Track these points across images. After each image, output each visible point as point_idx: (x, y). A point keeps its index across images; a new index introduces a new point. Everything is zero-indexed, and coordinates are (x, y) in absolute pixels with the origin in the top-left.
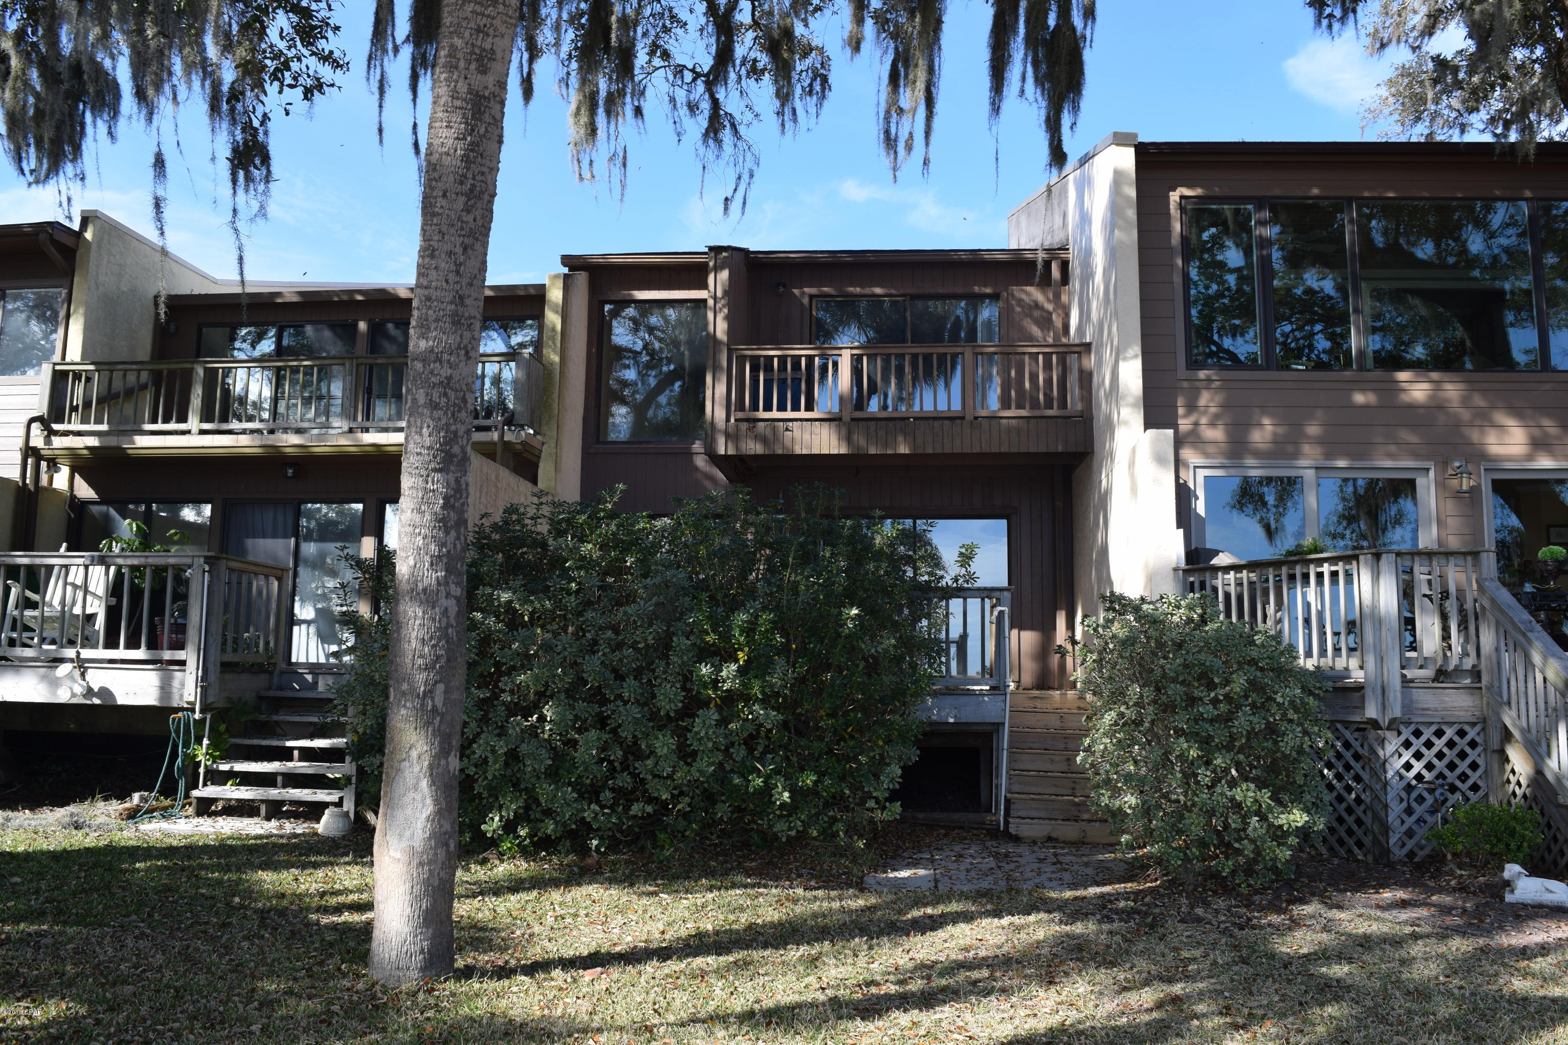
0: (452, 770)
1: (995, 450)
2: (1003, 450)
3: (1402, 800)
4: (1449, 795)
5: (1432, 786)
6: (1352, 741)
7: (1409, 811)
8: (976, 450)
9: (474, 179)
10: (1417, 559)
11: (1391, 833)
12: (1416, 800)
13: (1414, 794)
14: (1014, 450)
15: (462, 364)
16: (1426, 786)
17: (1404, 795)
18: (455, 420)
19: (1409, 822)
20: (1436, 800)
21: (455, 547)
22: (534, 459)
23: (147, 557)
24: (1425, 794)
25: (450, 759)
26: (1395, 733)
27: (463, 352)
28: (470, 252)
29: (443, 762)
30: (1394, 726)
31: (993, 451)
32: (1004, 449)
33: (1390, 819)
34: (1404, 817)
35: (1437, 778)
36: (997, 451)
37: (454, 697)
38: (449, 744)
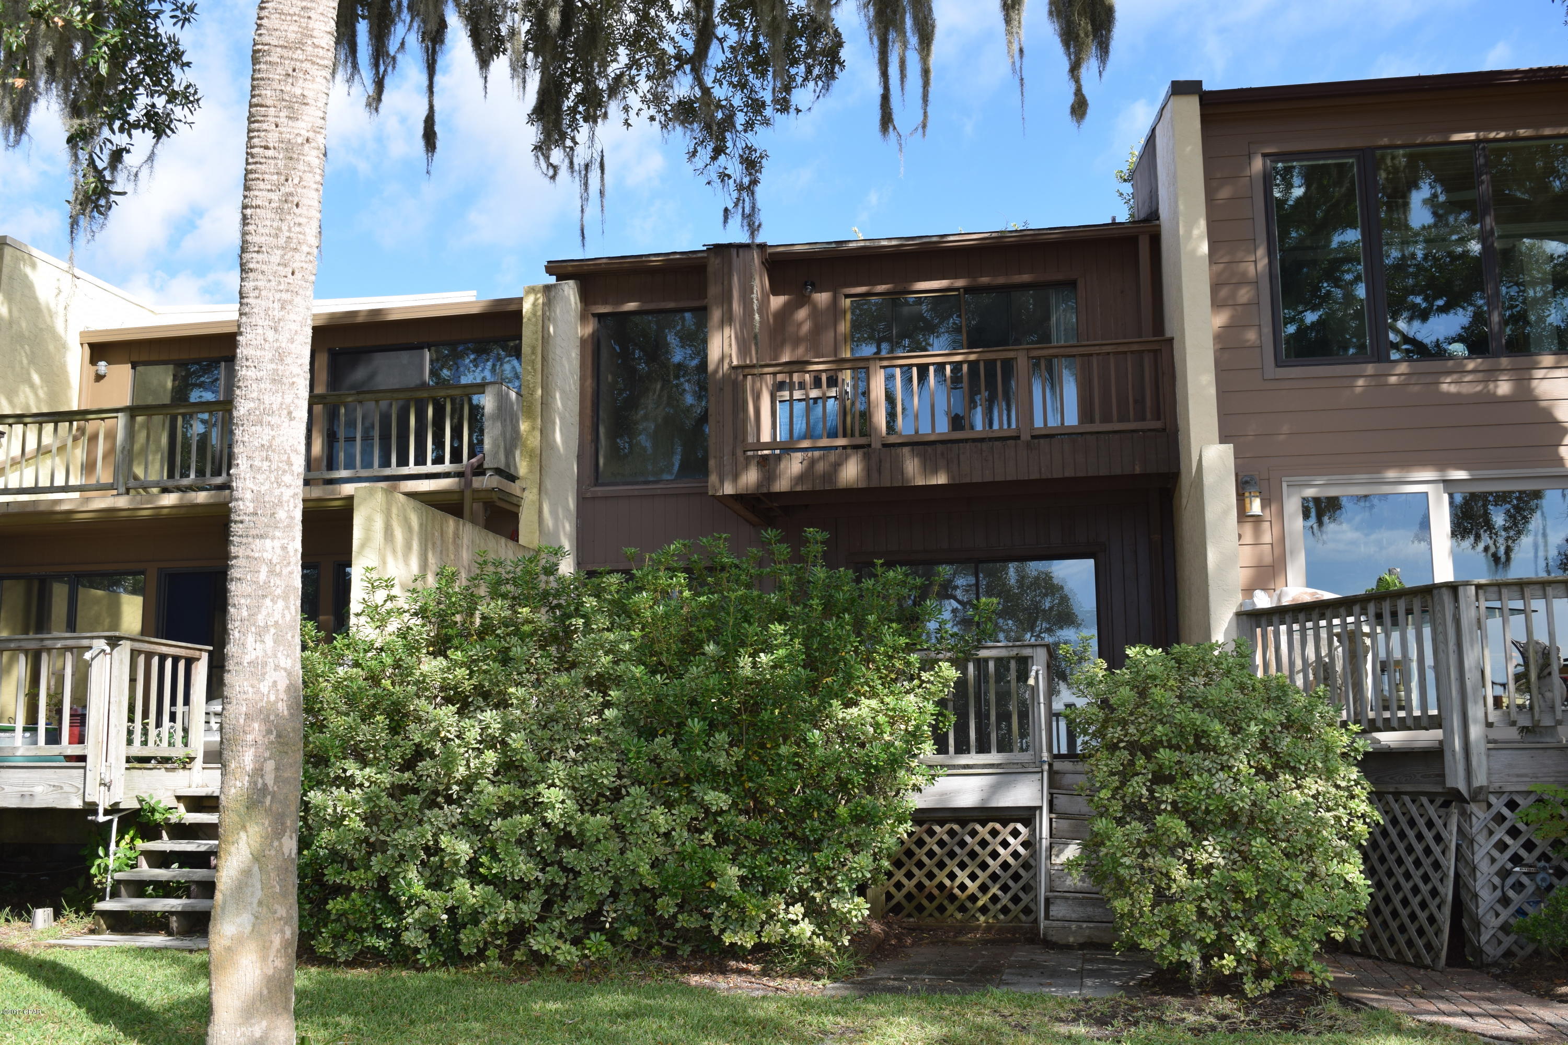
0: (286, 852)
1: (1057, 475)
2: (1067, 474)
3: (1495, 888)
4: (1555, 881)
5: (1532, 870)
6: (1435, 818)
7: (1505, 901)
8: (1035, 476)
9: (290, 230)
10: (1504, 591)
11: (1483, 929)
12: (1512, 887)
13: (1510, 881)
14: (1081, 474)
15: (286, 424)
16: (1525, 870)
17: (1497, 881)
18: (279, 485)
19: (1505, 914)
20: (1538, 888)
21: (283, 616)
22: (514, 509)
23: (42, 640)
24: (1525, 880)
25: (283, 840)
26: (1484, 805)
27: (285, 412)
28: (289, 307)
29: (276, 844)
30: (1481, 797)
31: (1055, 476)
32: (1069, 473)
33: (1481, 912)
34: (1499, 908)
35: (1539, 859)
36: (1060, 476)
37: (287, 774)
38: (283, 824)
